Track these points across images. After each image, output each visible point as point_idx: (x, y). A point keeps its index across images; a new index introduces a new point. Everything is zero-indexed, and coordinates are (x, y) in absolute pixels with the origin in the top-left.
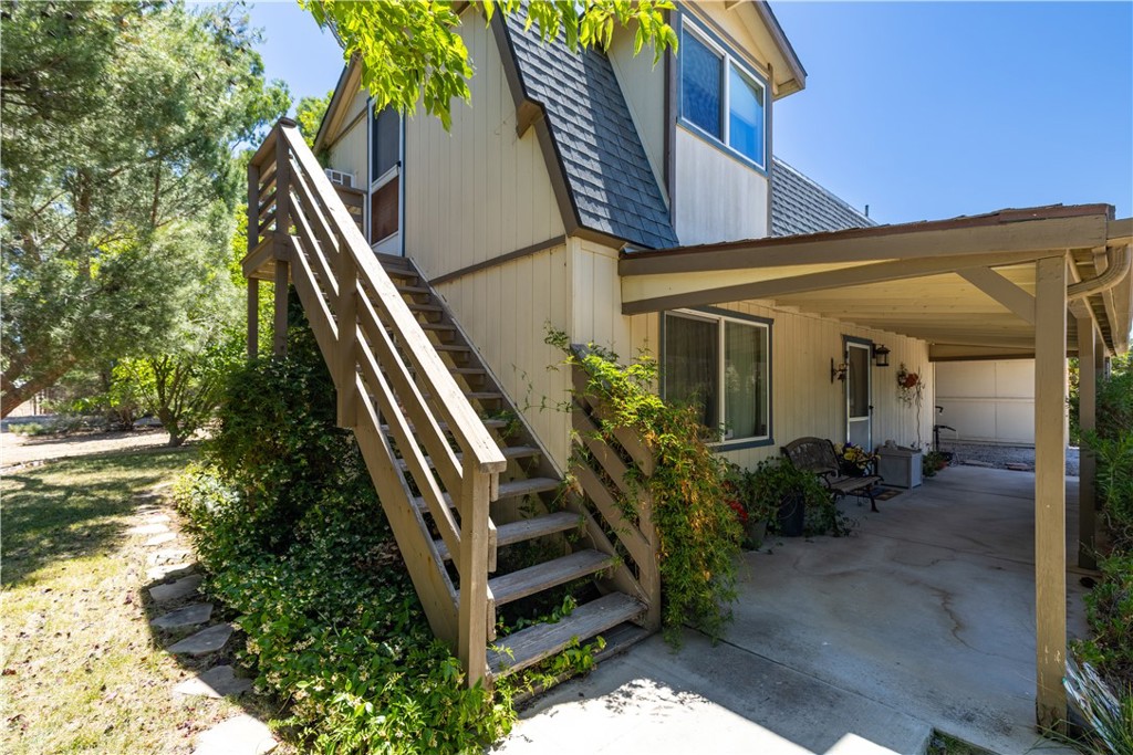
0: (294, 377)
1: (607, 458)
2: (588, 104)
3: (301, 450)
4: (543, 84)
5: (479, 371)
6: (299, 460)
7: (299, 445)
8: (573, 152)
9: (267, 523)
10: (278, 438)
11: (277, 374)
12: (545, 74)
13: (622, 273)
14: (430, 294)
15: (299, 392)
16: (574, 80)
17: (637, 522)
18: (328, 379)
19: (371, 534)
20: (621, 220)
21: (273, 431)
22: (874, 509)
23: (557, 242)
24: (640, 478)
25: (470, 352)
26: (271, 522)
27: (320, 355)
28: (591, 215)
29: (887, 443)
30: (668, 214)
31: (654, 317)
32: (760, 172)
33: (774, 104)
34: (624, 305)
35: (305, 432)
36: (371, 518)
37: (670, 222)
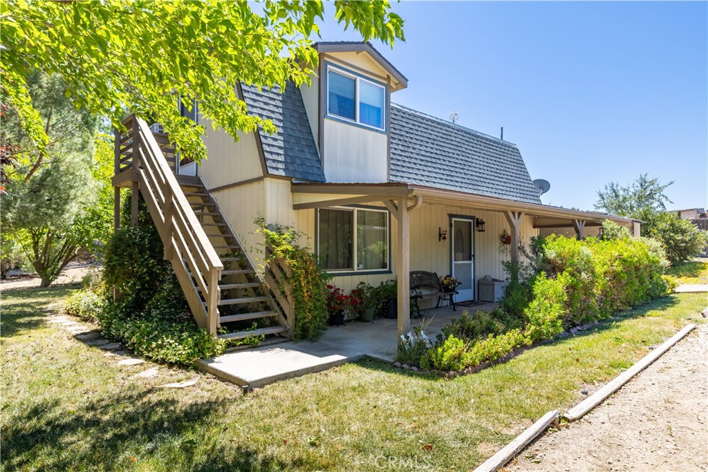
0: (142, 238)
1: (275, 270)
2: (281, 110)
3: (145, 273)
4: (256, 107)
5: (230, 236)
6: (145, 278)
7: (145, 270)
8: (268, 139)
9: (129, 308)
10: (135, 267)
11: (134, 237)
12: (258, 101)
13: (293, 191)
14: (209, 196)
15: (144, 246)
16: (274, 99)
17: (286, 297)
18: (159, 240)
19: (179, 309)
20: (291, 168)
21: (132, 264)
22: (454, 310)
23: (260, 179)
24: (286, 278)
25: (227, 226)
26: (132, 307)
27: (154, 227)
28: (273, 168)
29: (485, 277)
30: (320, 161)
31: (312, 211)
32: (382, 132)
33: (391, 94)
34: (294, 206)
35: (147, 265)
36: (179, 302)
37: (321, 165)
